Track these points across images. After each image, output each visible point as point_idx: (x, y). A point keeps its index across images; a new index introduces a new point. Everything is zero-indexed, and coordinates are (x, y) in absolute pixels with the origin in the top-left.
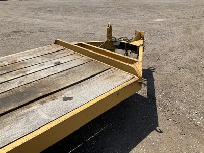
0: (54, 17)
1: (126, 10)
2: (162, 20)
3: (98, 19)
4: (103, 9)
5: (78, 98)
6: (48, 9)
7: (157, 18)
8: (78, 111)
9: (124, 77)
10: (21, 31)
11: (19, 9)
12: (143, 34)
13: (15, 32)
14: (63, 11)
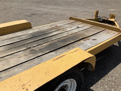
0: (50, 7)
1: (90, 4)
2: (114, 10)
3: (76, 9)
4: (76, 3)
5: (99, 40)
6: (44, 2)
7: (110, 9)
8: (102, 43)
9: (115, 33)
10: (36, 14)
11: (27, 2)
12: (114, 16)
13: (33, 14)
14: (53, 4)
